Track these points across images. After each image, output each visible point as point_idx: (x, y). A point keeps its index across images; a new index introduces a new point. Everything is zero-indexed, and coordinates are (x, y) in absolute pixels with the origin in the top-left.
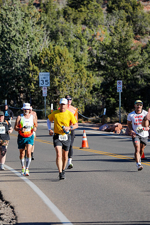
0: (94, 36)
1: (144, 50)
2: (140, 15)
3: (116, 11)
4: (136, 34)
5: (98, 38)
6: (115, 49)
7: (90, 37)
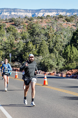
0: (2, 40)
1: (18, 44)
2: (17, 33)
3: (9, 32)
4: (15, 39)
5: (4, 40)
6: (9, 43)
7: (1, 40)
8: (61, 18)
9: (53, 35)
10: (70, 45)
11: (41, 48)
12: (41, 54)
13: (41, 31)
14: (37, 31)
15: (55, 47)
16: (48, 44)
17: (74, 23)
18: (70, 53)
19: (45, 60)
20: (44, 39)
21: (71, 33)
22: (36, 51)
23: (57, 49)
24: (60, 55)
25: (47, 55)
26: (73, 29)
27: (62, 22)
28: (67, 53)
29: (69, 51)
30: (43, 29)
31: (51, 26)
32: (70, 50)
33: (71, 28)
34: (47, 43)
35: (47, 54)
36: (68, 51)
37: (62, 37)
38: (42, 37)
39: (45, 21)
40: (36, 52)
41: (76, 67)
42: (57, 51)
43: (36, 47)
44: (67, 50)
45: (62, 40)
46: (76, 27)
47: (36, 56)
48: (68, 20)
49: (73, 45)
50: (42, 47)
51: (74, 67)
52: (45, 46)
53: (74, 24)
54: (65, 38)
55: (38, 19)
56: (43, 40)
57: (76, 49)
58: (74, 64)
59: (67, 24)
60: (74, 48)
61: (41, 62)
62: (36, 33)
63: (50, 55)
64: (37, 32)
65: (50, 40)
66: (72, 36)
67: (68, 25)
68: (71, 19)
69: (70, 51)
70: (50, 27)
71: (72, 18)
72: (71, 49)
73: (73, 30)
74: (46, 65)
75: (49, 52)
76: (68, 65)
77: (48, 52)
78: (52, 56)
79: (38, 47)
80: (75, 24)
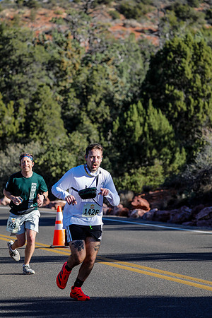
8: (104, 6)
9: (78, 67)
10: (140, 104)
11: (36, 113)
12: (35, 136)
13: (33, 51)
14: (18, 53)
15: (86, 111)
16: (60, 98)
17: (153, 22)
18: (141, 132)
19: (49, 155)
20: (46, 79)
21: (140, 59)
22: (14, 124)
23: (92, 118)
24: (106, 140)
25: (57, 139)
26: (150, 44)
27: (107, 21)
28: (132, 130)
29: (138, 125)
30: (38, 44)
31: (69, 32)
32: (142, 120)
33: (142, 41)
34: (56, 97)
35: (55, 136)
36: (134, 126)
37: (110, 74)
38: (37, 73)
39: (43, 16)
40: (14, 128)
41: (163, 181)
42: (93, 122)
43: (16, 110)
44: (131, 120)
45: (111, 83)
46: (161, 37)
47: (18, 142)
48: (129, 10)
49: (151, 101)
50: (38, 110)
51: (155, 181)
52: (50, 105)
53: (150, 27)
54: (119, 79)
55: (19, 7)
56: (41, 86)
57: (163, 117)
58: (157, 170)
59: (124, 25)
60: (156, 112)
61: (38, 163)
62: (13, 57)
63: (67, 138)
64: (20, 56)
65: (67, 84)
66: (147, 68)
67: (129, 30)
68: (140, 9)
69: (142, 125)
70: (67, 36)
71: (141, 5)
72: (145, 116)
73: (149, 46)
74: (54, 174)
75: (65, 127)
76: (134, 173)
77: (60, 129)
78: (76, 143)
79: (22, 110)
80: (154, 27)
